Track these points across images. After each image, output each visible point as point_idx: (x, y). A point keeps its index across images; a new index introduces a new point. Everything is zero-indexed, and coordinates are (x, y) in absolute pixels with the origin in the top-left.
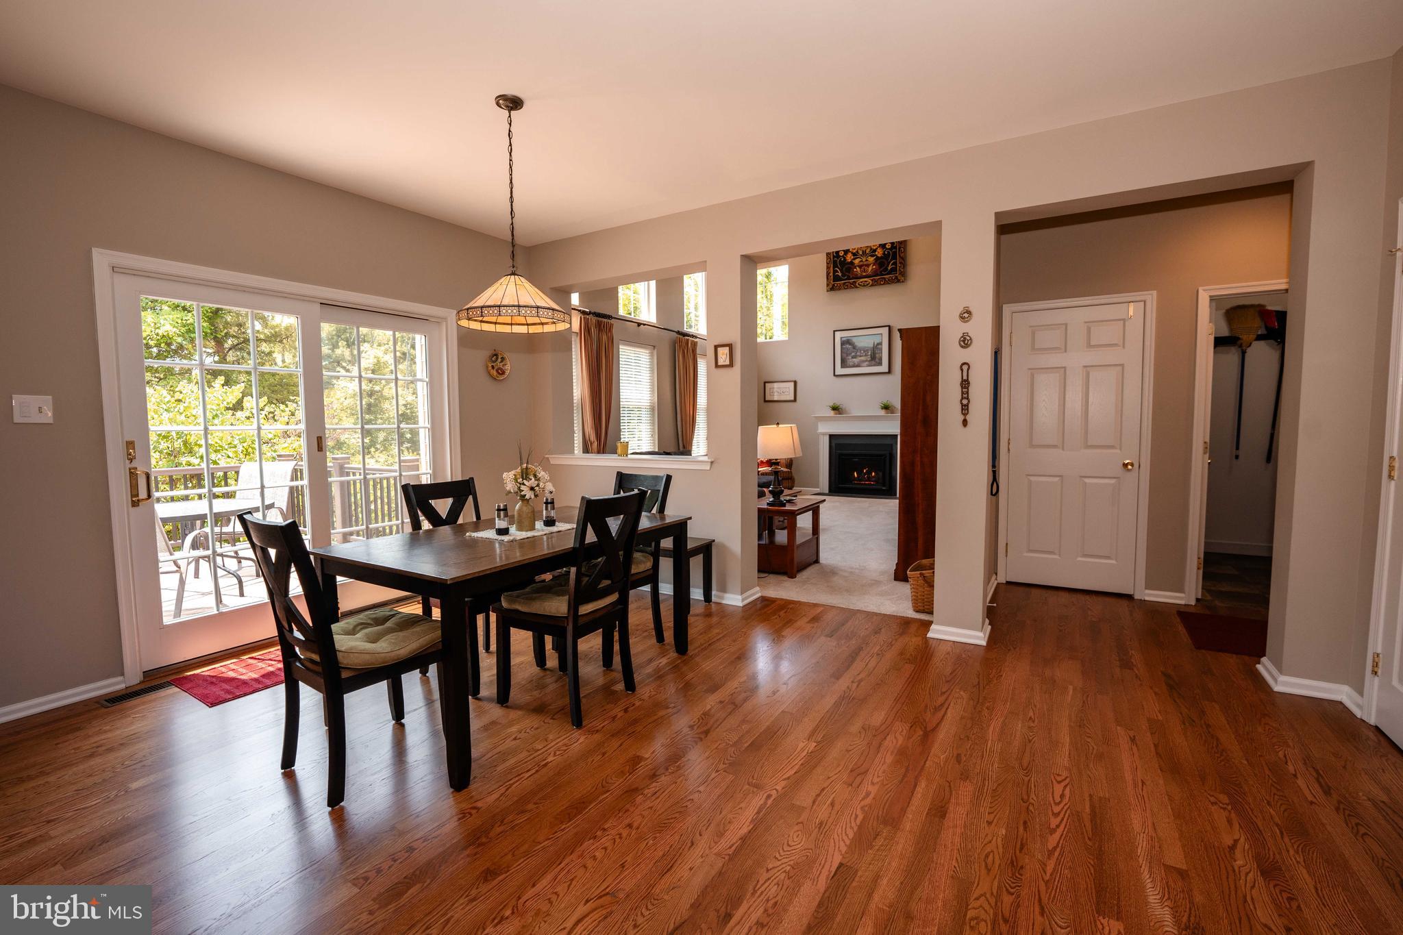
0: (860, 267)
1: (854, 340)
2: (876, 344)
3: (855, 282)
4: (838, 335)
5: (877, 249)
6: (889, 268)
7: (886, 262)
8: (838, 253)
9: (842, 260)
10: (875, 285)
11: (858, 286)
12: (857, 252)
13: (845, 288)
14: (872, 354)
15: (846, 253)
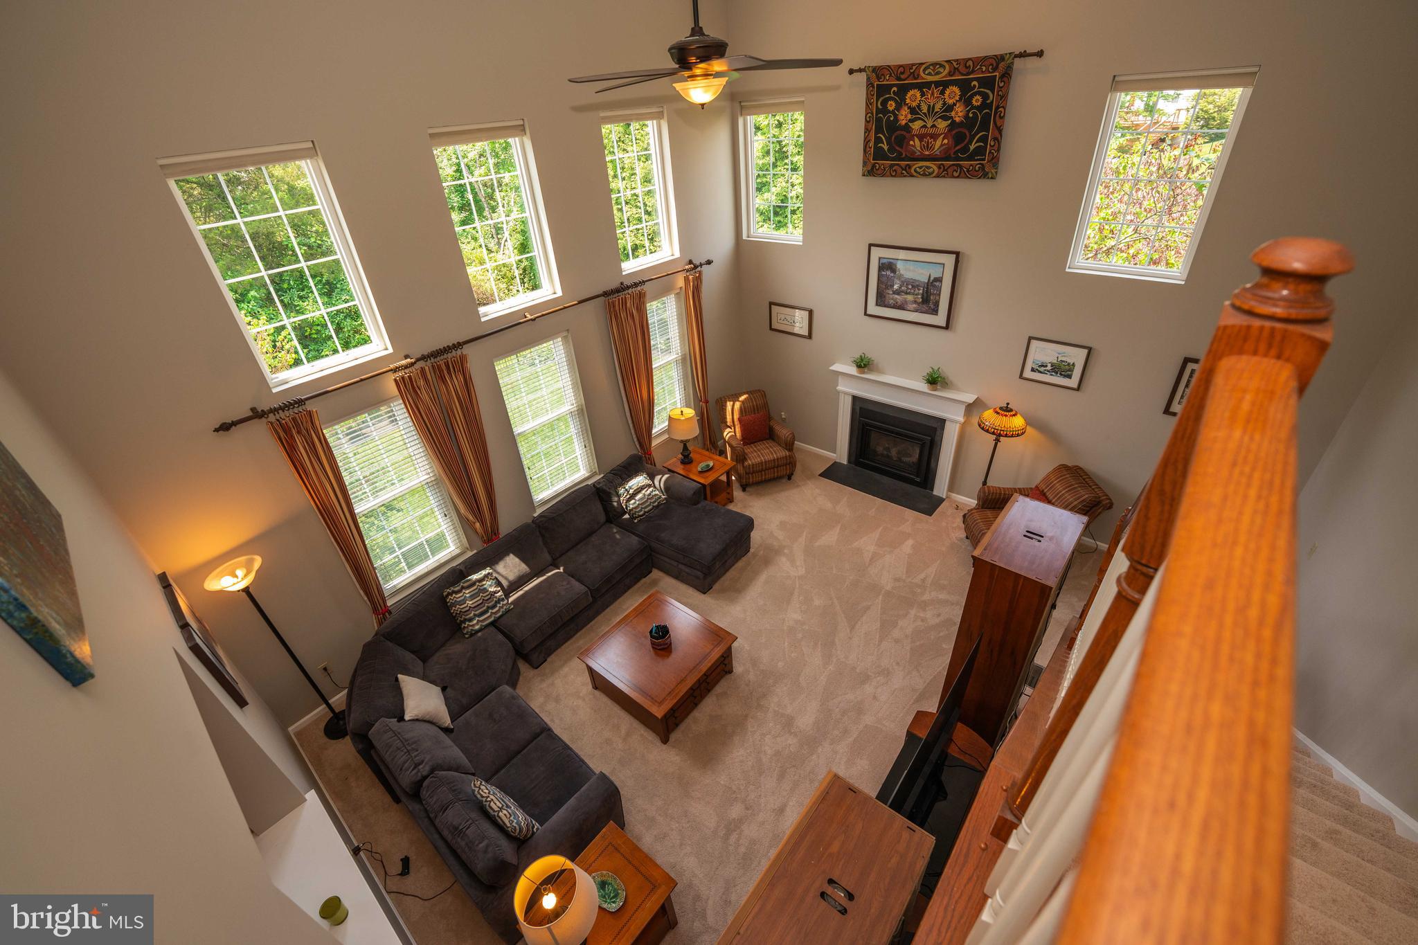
0: (921, 137)
1: (900, 265)
2: (932, 279)
3: (910, 167)
4: (877, 253)
5: (954, 104)
6: (972, 147)
7: (968, 135)
8: (884, 103)
9: (892, 119)
10: (944, 177)
11: (915, 174)
12: (919, 106)
13: (892, 176)
14: (925, 295)
15: (898, 108)
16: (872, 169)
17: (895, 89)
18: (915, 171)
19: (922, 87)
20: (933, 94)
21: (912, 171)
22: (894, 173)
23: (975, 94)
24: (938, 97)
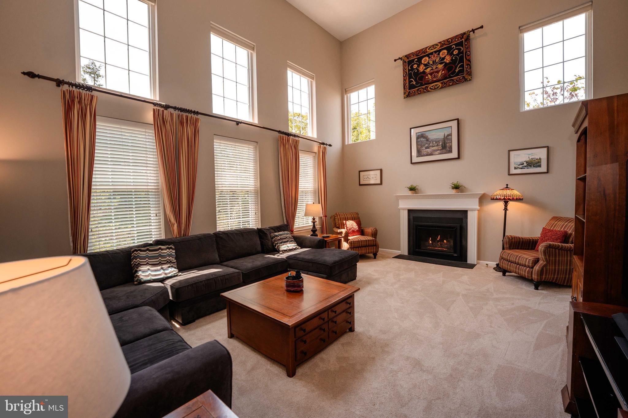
0: (431, 74)
1: (427, 134)
2: (446, 135)
3: (427, 87)
4: (414, 131)
5: (445, 57)
6: (457, 71)
7: (454, 66)
8: (412, 67)
9: (416, 71)
10: (445, 87)
11: (430, 90)
12: (428, 63)
13: (419, 94)
14: (443, 144)
15: (419, 66)
16: (409, 94)
17: (416, 60)
18: (430, 88)
19: (428, 56)
20: (434, 56)
21: (429, 89)
22: (419, 93)
23: (454, 50)
24: (437, 57)
